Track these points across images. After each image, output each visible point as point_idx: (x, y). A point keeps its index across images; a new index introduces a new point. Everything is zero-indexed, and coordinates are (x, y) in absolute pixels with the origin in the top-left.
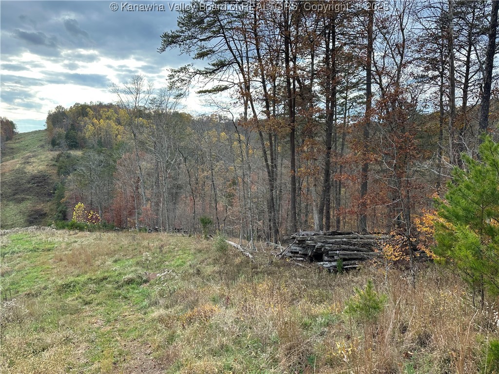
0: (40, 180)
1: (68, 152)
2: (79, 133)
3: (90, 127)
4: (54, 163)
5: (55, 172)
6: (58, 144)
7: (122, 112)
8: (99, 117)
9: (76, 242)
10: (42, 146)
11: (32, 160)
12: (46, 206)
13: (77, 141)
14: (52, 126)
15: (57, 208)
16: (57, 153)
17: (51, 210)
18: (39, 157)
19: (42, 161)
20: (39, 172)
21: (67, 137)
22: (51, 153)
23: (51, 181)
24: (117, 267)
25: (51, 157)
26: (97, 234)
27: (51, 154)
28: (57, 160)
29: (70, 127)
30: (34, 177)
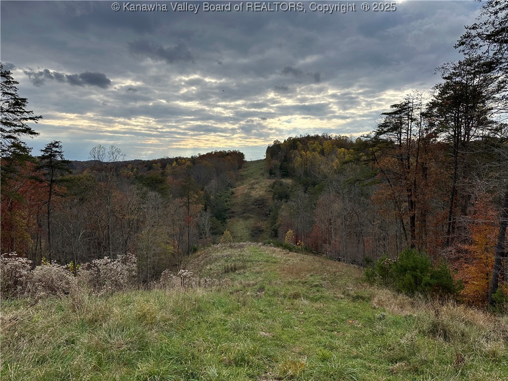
0: (260, 203)
1: (281, 180)
2: (290, 164)
3: (299, 159)
4: (270, 189)
5: (271, 197)
6: (274, 174)
7: (326, 144)
8: (306, 149)
9: (289, 260)
10: (262, 174)
11: (256, 186)
12: (264, 225)
13: (288, 171)
14: (270, 158)
15: (271, 227)
16: (273, 181)
17: (267, 228)
18: (260, 184)
19: (262, 187)
20: (260, 197)
21: (281, 168)
22: (269, 180)
23: (268, 204)
24: (312, 279)
25: (269, 184)
26: (301, 256)
27: (269, 182)
28: (273, 186)
29: (283, 158)
30: (257, 201)
